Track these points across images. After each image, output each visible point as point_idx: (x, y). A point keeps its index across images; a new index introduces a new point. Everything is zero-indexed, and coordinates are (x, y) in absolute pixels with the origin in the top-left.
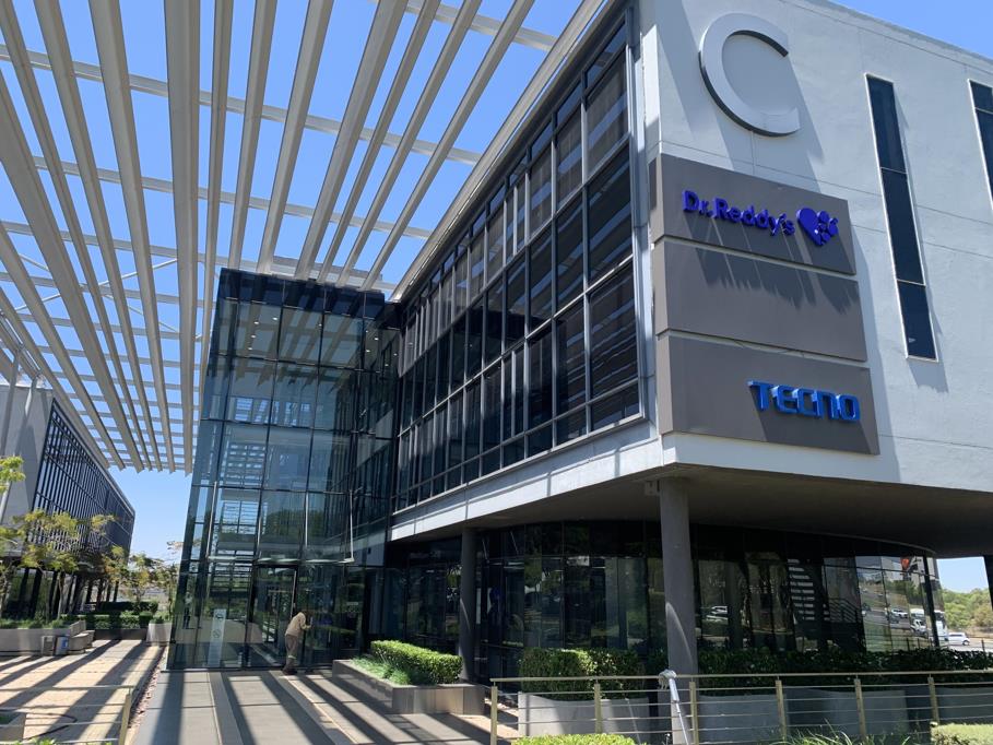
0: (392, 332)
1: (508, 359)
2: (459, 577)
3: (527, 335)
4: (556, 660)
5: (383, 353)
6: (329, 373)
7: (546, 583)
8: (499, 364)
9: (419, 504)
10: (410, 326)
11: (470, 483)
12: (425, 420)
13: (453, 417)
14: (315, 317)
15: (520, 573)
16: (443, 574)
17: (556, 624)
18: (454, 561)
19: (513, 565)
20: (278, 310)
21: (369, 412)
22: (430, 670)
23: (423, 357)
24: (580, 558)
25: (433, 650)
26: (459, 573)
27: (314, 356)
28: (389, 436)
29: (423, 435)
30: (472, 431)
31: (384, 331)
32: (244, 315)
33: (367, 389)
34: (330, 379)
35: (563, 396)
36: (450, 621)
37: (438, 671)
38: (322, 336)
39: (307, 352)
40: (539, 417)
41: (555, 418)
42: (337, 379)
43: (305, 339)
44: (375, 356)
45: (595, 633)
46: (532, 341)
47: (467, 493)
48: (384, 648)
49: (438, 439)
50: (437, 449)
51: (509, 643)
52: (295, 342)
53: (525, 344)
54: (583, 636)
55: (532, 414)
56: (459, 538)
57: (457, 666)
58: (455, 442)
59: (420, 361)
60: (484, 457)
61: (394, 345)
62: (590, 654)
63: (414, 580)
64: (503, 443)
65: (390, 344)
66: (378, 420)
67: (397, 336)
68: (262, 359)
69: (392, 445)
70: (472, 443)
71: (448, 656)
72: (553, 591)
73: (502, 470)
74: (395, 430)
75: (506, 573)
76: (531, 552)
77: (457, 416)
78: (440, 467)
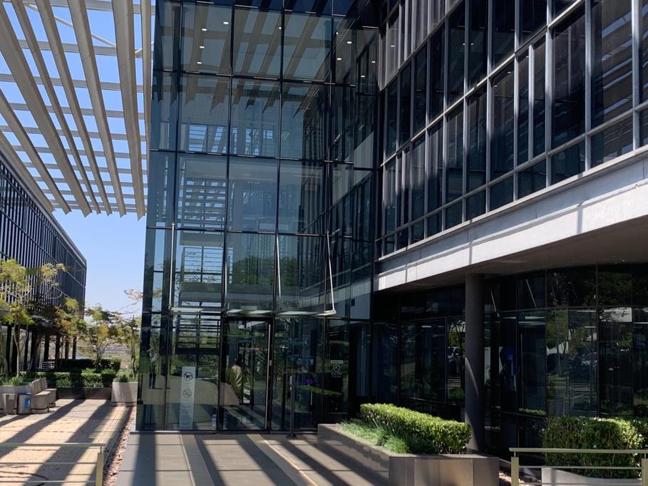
0: (369, 32)
1: (523, 57)
2: (462, 334)
3: (550, 22)
4: (590, 431)
5: (359, 60)
6: (294, 90)
7: (574, 340)
8: (511, 64)
9: (410, 247)
10: (391, 24)
11: (474, 220)
12: (415, 144)
13: (451, 140)
14: (273, 17)
15: (540, 331)
16: (443, 331)
17: (585, 391)
18: (457, 314)
19: (531, 320)
20: (228, 11)
21: (343, 137)
22: (431, 438)
23: (409, 63)
24: (617, 310)
25: (434, 415)
26: (460, 329)
27: (274, 70)
28: (369, 165)
29: (413, 164)
30: (476, 157)
31: (359, 32)
32: (189, 22)
33: (340, 109)
34: (295, 98)
35: (598, 105)
36: (454, 384)
37: (442, 439)
38: (282, 44)
39: (266, 64)
40: (564, 135)
41: (589, 131)
42: (303, 98)
43: (262, 49)
44: (348, 65)
45: (637, 401)
46: (556, 30)
47: (471, 232)
48: (376, 413)
49: (432, 168)
50: (431, 180)
51: (527, 411)
52: (250, 53)
53: (548, 35)
54: (620, 405)
55: (555, 131)
56: (463, 286)
57: (464, 435)
58: (454, 170)
59: (407, 67)
60: (491, 187)
61: (372, 48)
62: (634, 425)
63: (406, 338)
64: (517, 168)
65: (366, 49)
66: (355, 148)
67: (374, 38)
68: (215, 75)
69: (374, 177)
70: (476, 173)
71: (452, 423)
72: (580, 350)
73: (516, 202)
74: (377, 158)
75: (523, 329)
76: (550, 305)
77: (455, 139)
78: (435, 201)
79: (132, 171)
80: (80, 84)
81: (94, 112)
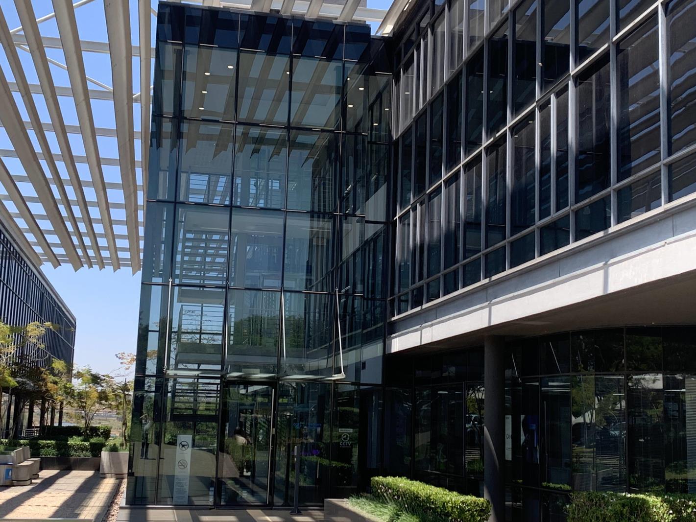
0: (382, 78)
1: (544, 106)
2: (481, 401)
3: (573, 70)
4: (618, 507)
5: (371, 108)
6: (301, 138)
7: (600, 408)
8: (532, 115)
9: (425, 306)
10: (406, 70)
11: (494, 278)
12: (431, 197)
13: (468, 193)
14: (280, 62)
15: (565, 399)
16: (461, 397)
17: (613, 464)
18: (476, 380)
19: (555, 386)
20: (234, 54)
21: (354, 188)
22: (448, 515)
23: (424, 111)
24: (647, 377)
25: (451, 489)
26: (480, 395)
27: (281, 117)
28: (383, 219)
29: (429, 217)
30: (495, 210)
31: (371, 78)
32: (191, 66)
33: (351, 159)
34: (303, 146)
35: (625, 157)
36: (472, 455)
37: (459, 516)
38: (290, 90)
39: (273, 111)
40: (588, 188)
41: (615, 185)
42: (312, 146)
43: (269, 94)
44: (360, 113)
45: (669, 475)
46: (580, 78)
47: (490, 291)
48: (388, 486)
49: (448, 222)
50: (447, 236)
51: (551, 485)
52: (256, 98)
53: (571, 83)
54: (651, 480)
55: (579, 185)
56: (481, 349)
57: (483, 511)
58: (472, 225)
59: (421, 116)
60: (512, 244)
61: (385, 96)
62: (664, 501)
63: (421, 405)
64: (539, 223)
65: (379, 96)
66: (367, 199)
67: (388, 85)
68: (217, 121)
69: (386, 231)
70: (496, 228)
71: (470, 498)
72: (609, 420)
73: (538, 260)
74: (391, 211)
75: (547, 396)
76: (576, 369)
77: (473, 191)
78: (453, 257)
79: (127, 223)
80: (74, 130)
81: (87, 160)
